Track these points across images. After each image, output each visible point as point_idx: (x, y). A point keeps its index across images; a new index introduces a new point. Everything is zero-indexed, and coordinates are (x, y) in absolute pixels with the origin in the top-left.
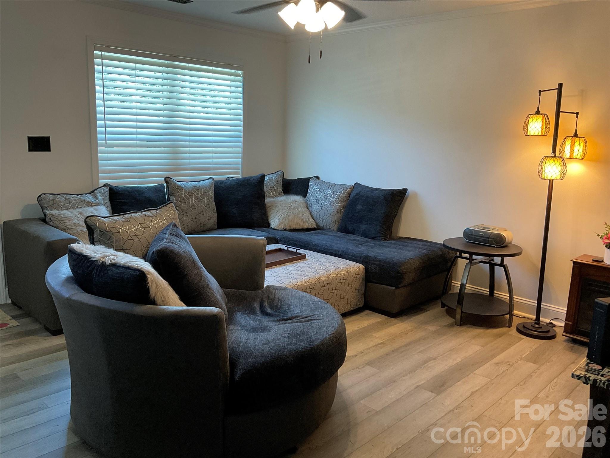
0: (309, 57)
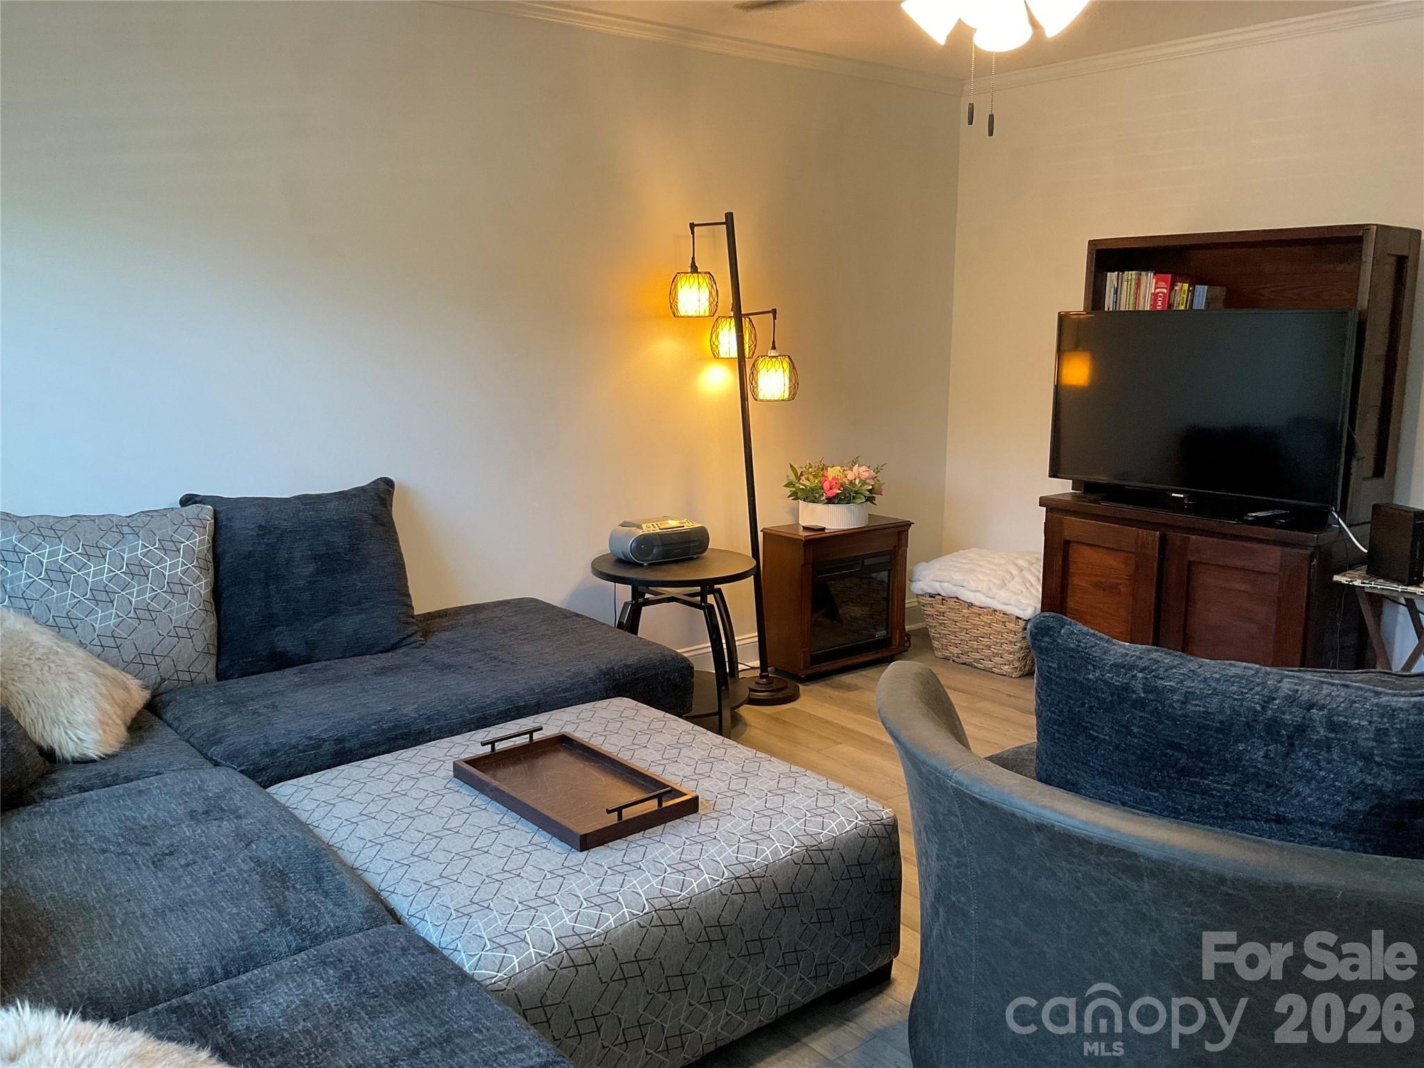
0: (991, 117)
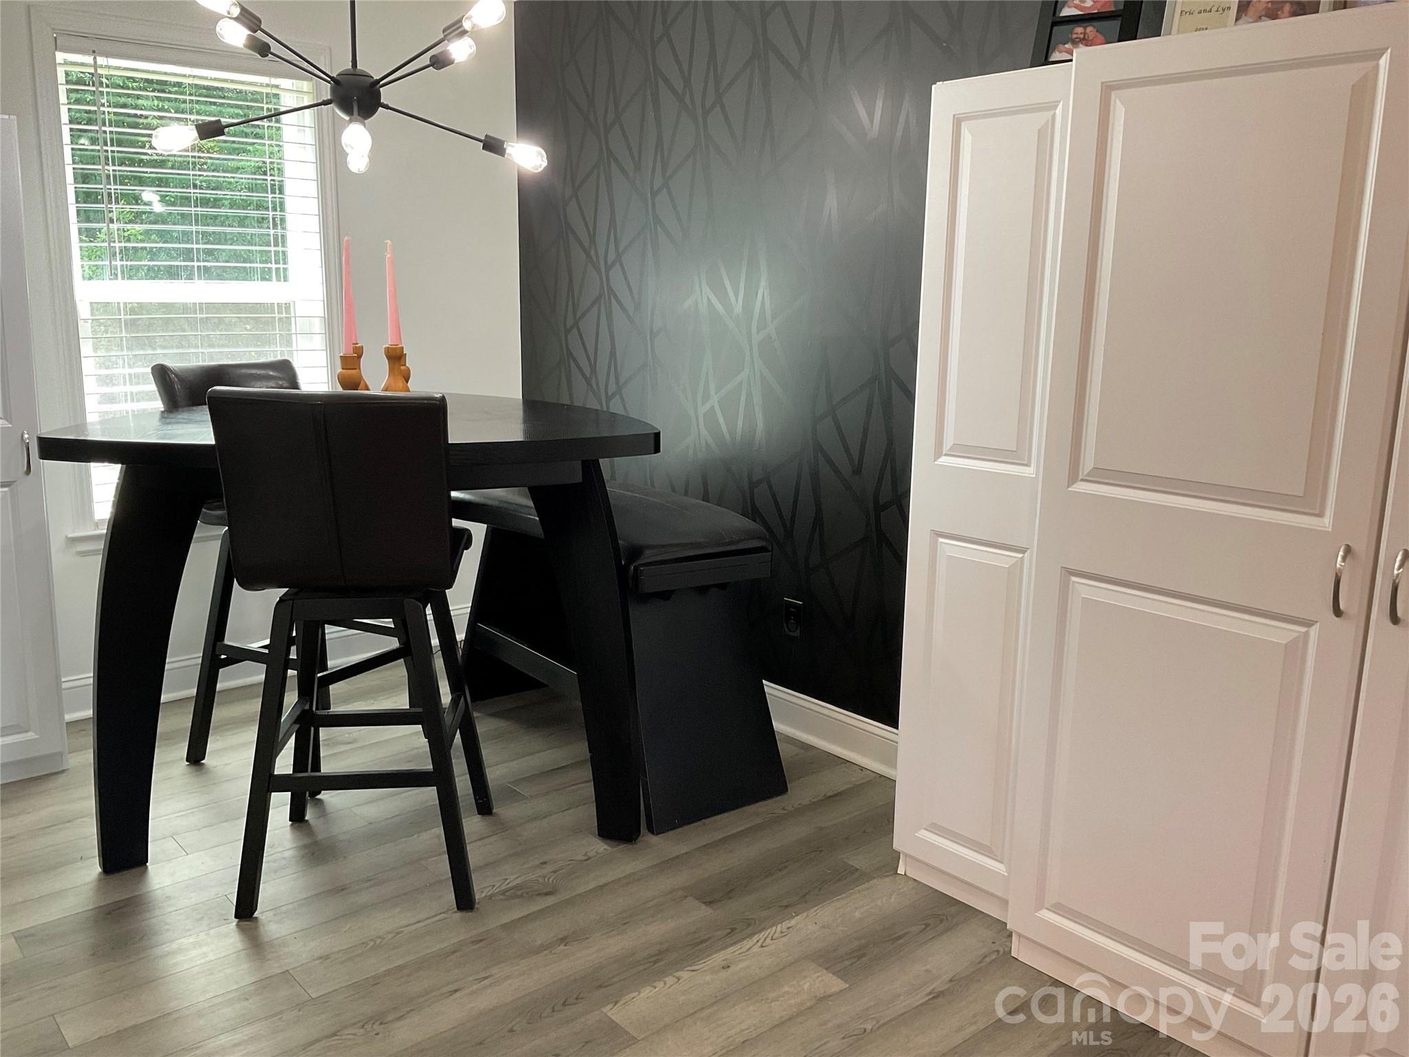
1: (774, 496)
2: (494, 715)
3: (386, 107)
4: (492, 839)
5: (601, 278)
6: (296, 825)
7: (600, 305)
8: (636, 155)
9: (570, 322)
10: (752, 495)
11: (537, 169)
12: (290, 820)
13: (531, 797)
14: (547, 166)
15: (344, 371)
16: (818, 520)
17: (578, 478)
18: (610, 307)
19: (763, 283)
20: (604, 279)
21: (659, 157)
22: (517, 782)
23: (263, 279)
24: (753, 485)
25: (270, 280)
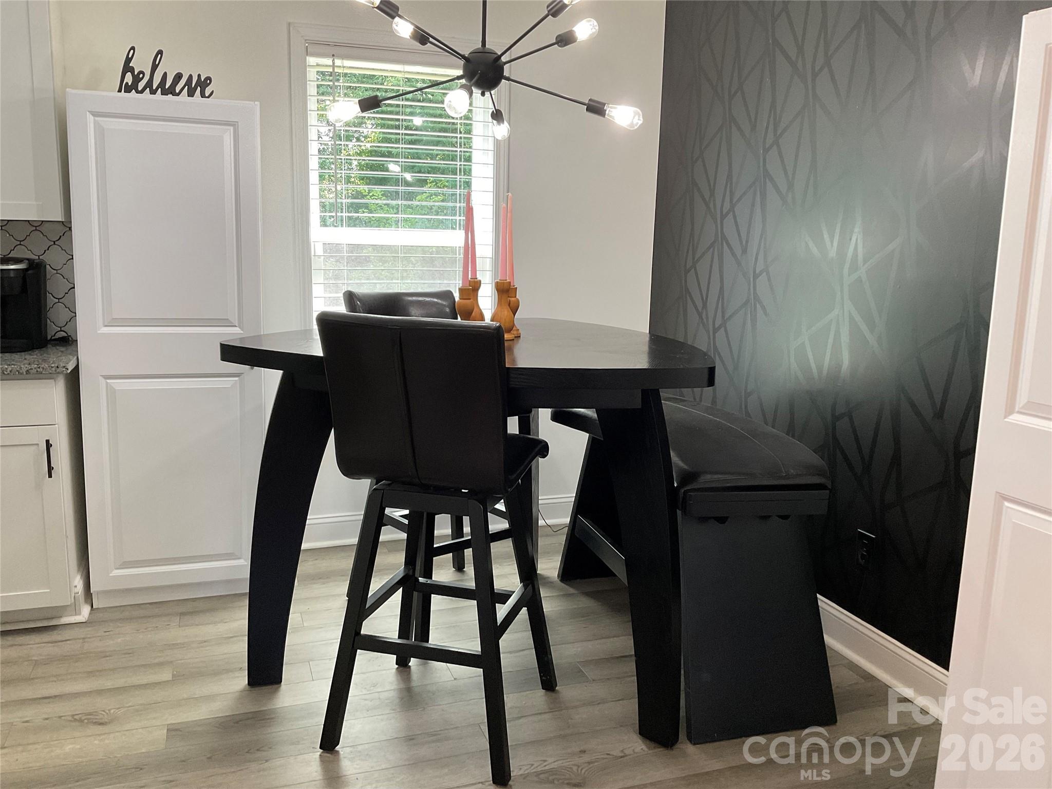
1: (855, 431)
2: (588, 594)
3: (508, 79)
4: (546, 716)
5: (717, 226)
6: (402, 668)
7: (714, 250)
8: (753, 117)
9: (689, 264)
10: (834, 428)
11: (634, 127)
12: (396, 664)
13: (593, 680)
14: (642, 124)
15: (461, 300)
16: (896, 460)
17: (637, 403)
18: (722, 253)
19: (857, 230)
20: (719, 226)
21: (772, 119)
22: (587, 663)
23: (453, 228)
24: (836, 418)
25: (455, 229)
